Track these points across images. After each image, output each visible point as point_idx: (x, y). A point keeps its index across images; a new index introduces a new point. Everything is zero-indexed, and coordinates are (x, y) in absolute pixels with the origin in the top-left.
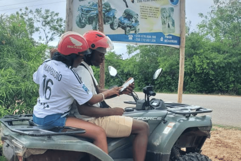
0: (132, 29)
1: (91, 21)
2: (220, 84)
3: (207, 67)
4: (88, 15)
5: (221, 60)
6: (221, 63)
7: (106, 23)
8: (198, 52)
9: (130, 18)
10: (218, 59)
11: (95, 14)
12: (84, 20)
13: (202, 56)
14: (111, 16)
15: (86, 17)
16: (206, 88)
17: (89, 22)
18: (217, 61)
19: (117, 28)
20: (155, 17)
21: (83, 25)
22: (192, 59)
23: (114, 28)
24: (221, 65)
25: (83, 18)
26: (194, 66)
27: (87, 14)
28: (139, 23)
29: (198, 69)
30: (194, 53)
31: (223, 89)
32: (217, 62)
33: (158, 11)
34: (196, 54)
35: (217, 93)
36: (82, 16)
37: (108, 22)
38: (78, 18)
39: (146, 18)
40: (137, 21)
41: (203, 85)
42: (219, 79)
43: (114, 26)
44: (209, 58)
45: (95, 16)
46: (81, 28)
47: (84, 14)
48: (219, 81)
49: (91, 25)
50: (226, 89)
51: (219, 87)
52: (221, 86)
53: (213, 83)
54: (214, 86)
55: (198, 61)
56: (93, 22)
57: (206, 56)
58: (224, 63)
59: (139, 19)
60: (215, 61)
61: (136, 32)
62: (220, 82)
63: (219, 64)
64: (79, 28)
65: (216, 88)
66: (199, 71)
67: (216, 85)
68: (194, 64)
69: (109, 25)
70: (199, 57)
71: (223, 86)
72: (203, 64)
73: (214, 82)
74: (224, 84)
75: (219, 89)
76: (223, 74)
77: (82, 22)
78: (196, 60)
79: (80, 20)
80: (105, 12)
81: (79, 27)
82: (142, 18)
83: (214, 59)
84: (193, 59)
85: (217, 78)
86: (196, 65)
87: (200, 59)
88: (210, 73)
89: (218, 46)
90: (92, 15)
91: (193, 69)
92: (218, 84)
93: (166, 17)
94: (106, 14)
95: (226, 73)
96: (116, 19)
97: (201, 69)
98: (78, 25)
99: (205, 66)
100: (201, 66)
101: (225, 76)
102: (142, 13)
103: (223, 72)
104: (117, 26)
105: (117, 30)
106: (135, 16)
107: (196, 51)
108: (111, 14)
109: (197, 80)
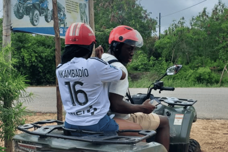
0: (62, 23)
1: (28, 12)
2: (48, 76)
3: (36, 61)
4: (25, 5)
5: (49, 53)
6: (48, 57)
7: (42, 15)
8: (26, 45)
9: (59, 11)
10: (45, 53)
11: (32, 4)
12: (22, 10)
13: (30, 50)
14: (45, 7)
15: (24, 7)
16: (34, 80)
17: (26, 13)
18: (46, 54)
19: (51, 21)
20: (76, 12)
21: (21, 15)
22: (20, 53)
23: (48, 21)
24: (49, 59)
25: (20, 8)
26: (23, 59)
27: (24, 3)
28: (66, 17)
29: (28, 62)
30: (21, 46)
31: (50, 81)
32: (46, 56)
33: (78, 6)
34: (24, 47)
35: (46, 85)
36: (19, 5)
37: (43, 14)
38: (16, 7)
39: (70, 12)
40: (64, 15)
41: (31, 77)
42: (46, 72)
43: (48, 19)
44: (37, 51)
45: (31, 6)
46: (18, 18)
47: (21, 3)
48: (46, 73)
49: (28, 16)
50: (53, 81)
51: (47, 79)
52: (48, 79)
53: (40, 75)
54: (41, 78)
55: (27, 54)
56: (30, 13)
57: (34, 50)
58: (51, 56)
59: (66, 13)
60: (44, 55)
61: (64, 26)
62: (48, 74)
63: (47, 57)
64: (17, 19)
65: (44, 80)
66: (28, 64)
67: (44, 78)
68: (22, 57)
69: (44, 17)
70: (27, 50)
71: (51, 78)
72: (31, 58)
73: (42, 74)
74: (51, 76)
75: (47, 81)
76: (49, 67)
77: (20, 12)
78: (25, 54)
79: (18, 10)
80: (40, 2)
81: (17, 17)
82: (67, 12)
83: (42, 52)
84: (22, 52)
85: (44, 70)
86: (25, 59)
87: (28, 52)
88: (39, 66)
89: (43, 41)
90: (29, 5)
91: (22, 62)
92: (46, 76)
93: (83, 12)
94: (40, 5)
95: (53, 65)
96: (49, 11)
97: (31, 62)
98: (16, 16)
99: (34, 59)
100: (29, 60)
101: (51, 68)
102: (67, 7)
103: (50, 65)
104: (51, 18)
105: (50, 22)
106: (63, 9)
107: (23, 44)
108: (45, 6)
109: (26, 73)
